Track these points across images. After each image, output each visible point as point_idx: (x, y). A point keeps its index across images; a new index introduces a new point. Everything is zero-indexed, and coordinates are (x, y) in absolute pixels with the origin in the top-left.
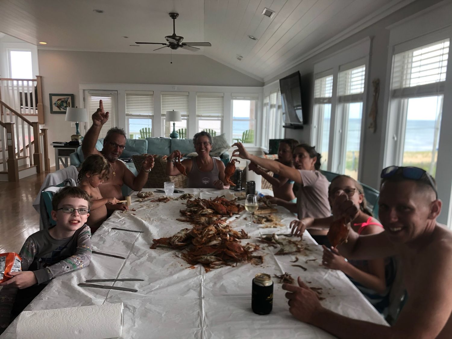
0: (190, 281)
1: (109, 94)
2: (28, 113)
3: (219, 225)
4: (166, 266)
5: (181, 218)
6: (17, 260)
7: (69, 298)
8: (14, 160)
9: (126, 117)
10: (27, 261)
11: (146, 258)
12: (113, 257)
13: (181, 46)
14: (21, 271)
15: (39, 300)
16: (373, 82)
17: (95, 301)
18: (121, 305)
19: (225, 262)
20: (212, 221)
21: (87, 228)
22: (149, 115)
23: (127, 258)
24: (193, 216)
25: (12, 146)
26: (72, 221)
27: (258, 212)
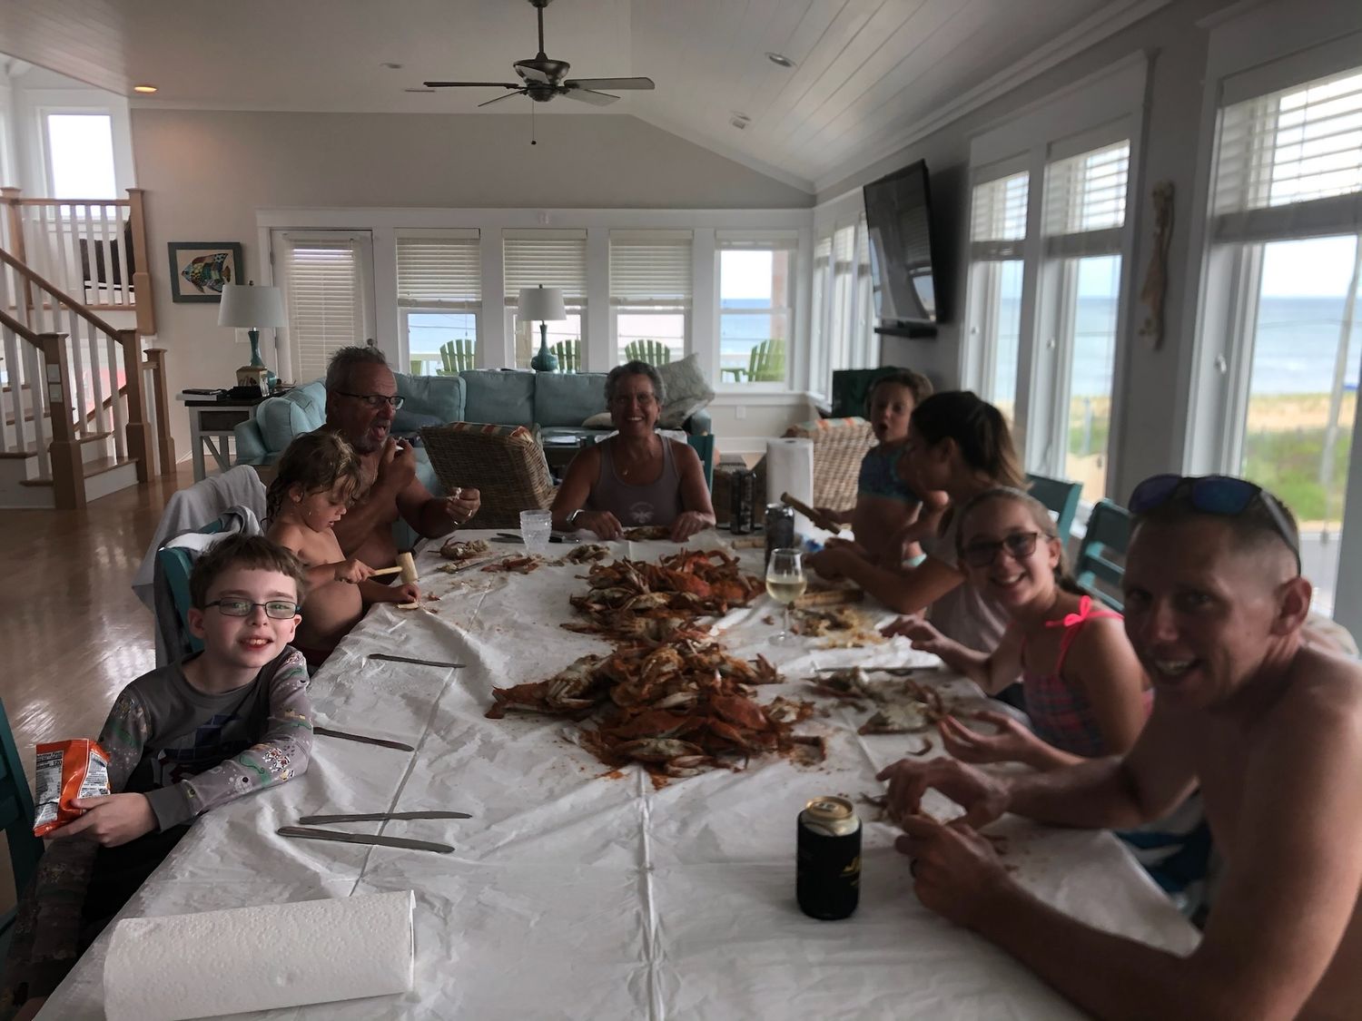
0: (610, 815)
1: (346, 241)
2: (106, 302)
3: (690, 645)
4: (534, 769)
5: (574, 621)
6: (97, 761)
7: (254, 872)
8: (69, 444)
9: (399, 309)
10: (122, 759)
11: (476, 747)
12: (378, 746)
13: (564, 90)
14: (109, 792)
15: (166, 878)
16: (1155, 194)
17: (330, 881)
18: (409, 899)
19: (711, 757)
20: (669, 629)
21: (296, 657)
22: (467, 302)
23: (418, 749)
24: (610, 614)
25: (63, 404)
26: (248, 642)
27: (806, 598)
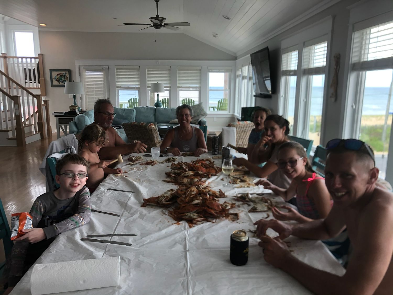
0: (177, 235)
1: (101, 69)
2: (32, 86)
3: (200, 186)
4: (155, 222)
5: (166, 179)
6: (28, 218)
7: (74, 251)
8: (21, 128)
9: (116, 89)
10: (36, 218)
11: (138, 215)
12: (110, 215)
13: (164, 26)
14: (32, 228)
16: (335, 57)
17: (96, 254)
18: (119, 259)
19: (206, 219)
20: (194, 182)
21: (86, 189)
22: (136, 87)
23: (121, 216)
24: (177, 177)
25: (19, 116)
26: (73, 185)
27: (233, 173)
